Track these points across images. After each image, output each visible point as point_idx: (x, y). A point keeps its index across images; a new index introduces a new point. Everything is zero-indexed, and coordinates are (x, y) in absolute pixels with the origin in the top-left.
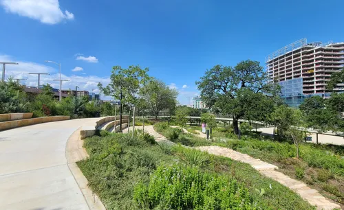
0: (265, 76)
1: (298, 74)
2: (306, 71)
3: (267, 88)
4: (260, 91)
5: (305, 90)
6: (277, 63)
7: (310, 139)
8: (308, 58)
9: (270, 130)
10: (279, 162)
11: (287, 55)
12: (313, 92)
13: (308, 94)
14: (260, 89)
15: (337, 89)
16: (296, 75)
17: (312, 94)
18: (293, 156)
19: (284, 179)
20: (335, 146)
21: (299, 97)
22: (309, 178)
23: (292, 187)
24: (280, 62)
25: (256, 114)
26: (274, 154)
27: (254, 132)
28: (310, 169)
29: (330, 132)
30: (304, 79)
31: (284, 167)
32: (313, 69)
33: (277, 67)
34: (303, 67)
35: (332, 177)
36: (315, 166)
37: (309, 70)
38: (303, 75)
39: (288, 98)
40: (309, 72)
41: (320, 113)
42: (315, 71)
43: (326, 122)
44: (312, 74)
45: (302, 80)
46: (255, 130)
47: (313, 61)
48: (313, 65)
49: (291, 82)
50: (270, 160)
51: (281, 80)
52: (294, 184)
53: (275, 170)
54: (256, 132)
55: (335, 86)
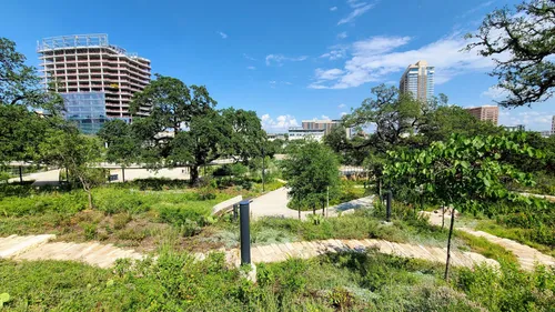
0: (30, 74)
1: (98, 86)
2: (109, 83)
3: (35, 99)
4: (20, 102)
5: (109, 111)
6: (62, 59)
7: (116, 177)
8: (111, 65)
9: (52, 175)
10: (58, 224)
11: (79, 51)
12: (119, 114)
13: (112, 118)
14: (20, 98)
15: (140, 113)
16: (94, 86)
17: (118, 118)
18: (84, 208)
19: (64, 251)
20: (142, 180)
21: (102, 121)
22: (103, 232)
23: (75, 257)
25: (10, 147)
26: (49, 216)
27: (15, 183)
28: (107, 218)
29: (134, 165)
30: (107, 95)
31: (67, 231)
32: (118, 83)
33: (63, 66)
34: (105, 77)
35: (130, 219)
36: (112, 213)
37: (113, 83)
38: (105, 89)
39: (84, 121)
40: (113, 86)
41: (123, 141)
42: (120, 86)
43: (129, 153)
44: (117, 90)
45: (104, 96)
46: (18, 179)
47: (117, 71)
48: (116, 78)
49: (88, 96)
50: (39, 229)
51: (70, 90)
52: (81, 250)
53: (50, 241)
54: (22, 183)
55: (138, 110)
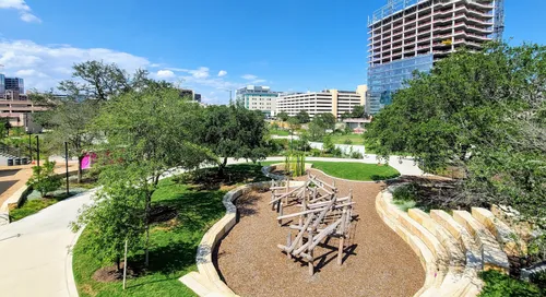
1: (425, 47)
2: (440, 41)
6: (389, 27)
8: (443, 17)
11: (407, 12)
16: (421, 48)
24: (396, 24)
30: (435, 57)
32: (450, 39)
33: (389, 34)
34: (435, 34)
37: (445, 40)
38: (434, 49)
40: (443, 44)
42: (453, 42)
44: (449, 47)
45: (431, 58)
47: (450, 23)
48: (450, 32)
49: (412, 62)
51: (394, 59)
